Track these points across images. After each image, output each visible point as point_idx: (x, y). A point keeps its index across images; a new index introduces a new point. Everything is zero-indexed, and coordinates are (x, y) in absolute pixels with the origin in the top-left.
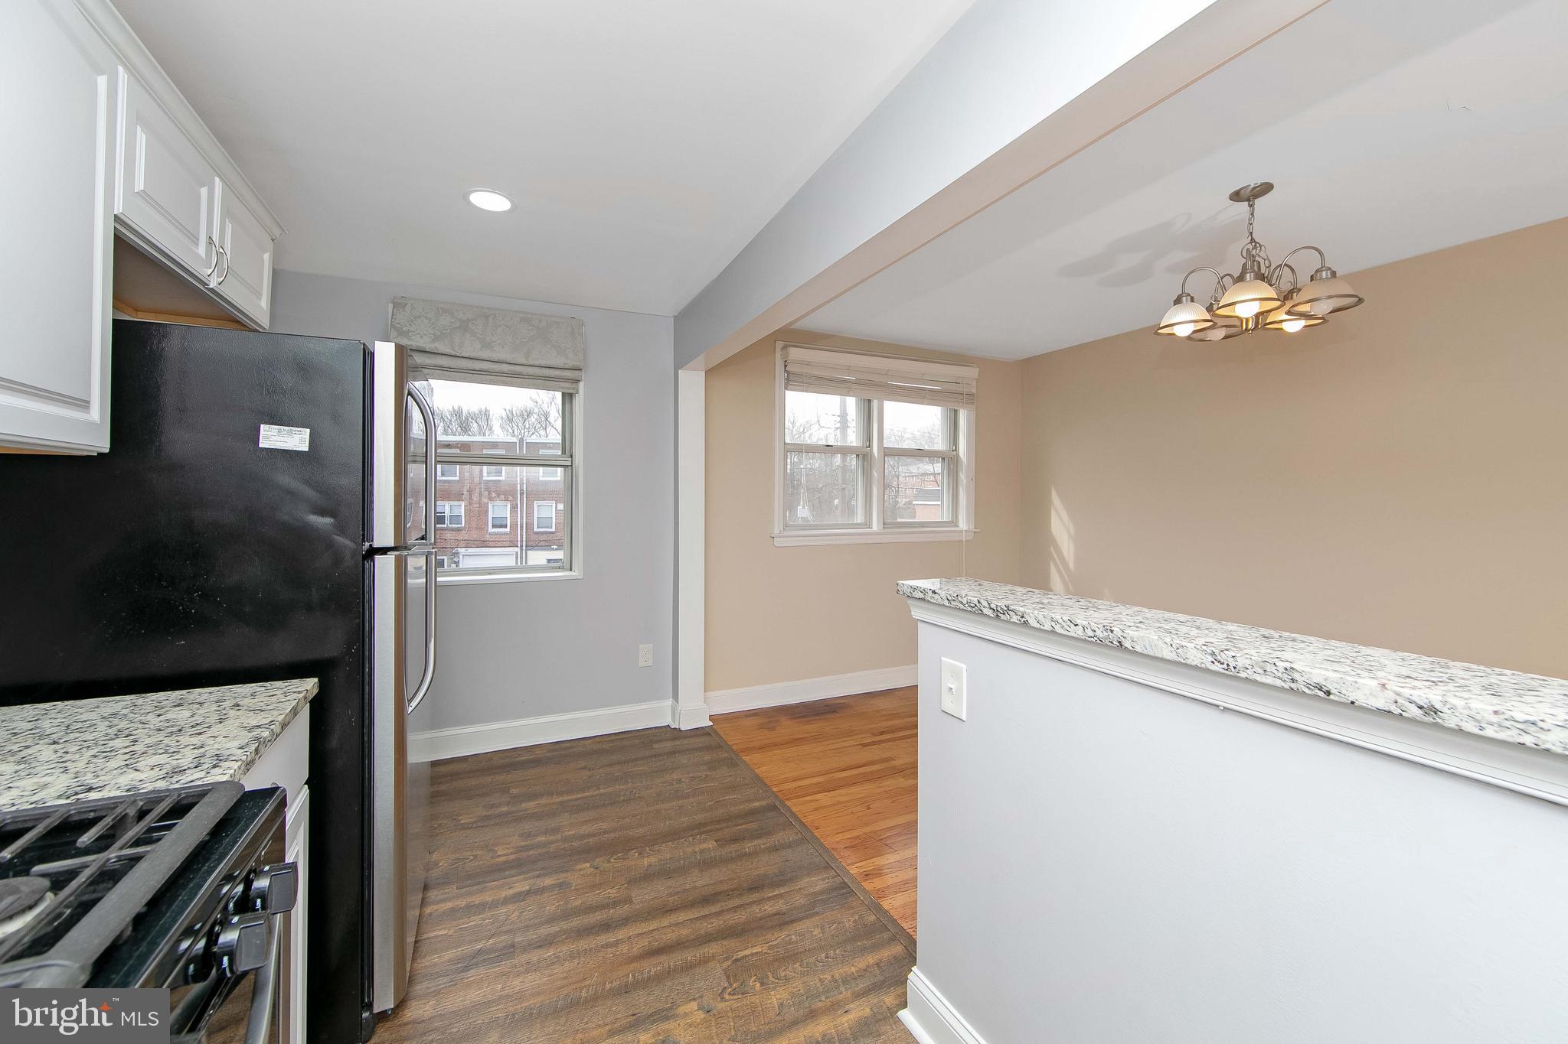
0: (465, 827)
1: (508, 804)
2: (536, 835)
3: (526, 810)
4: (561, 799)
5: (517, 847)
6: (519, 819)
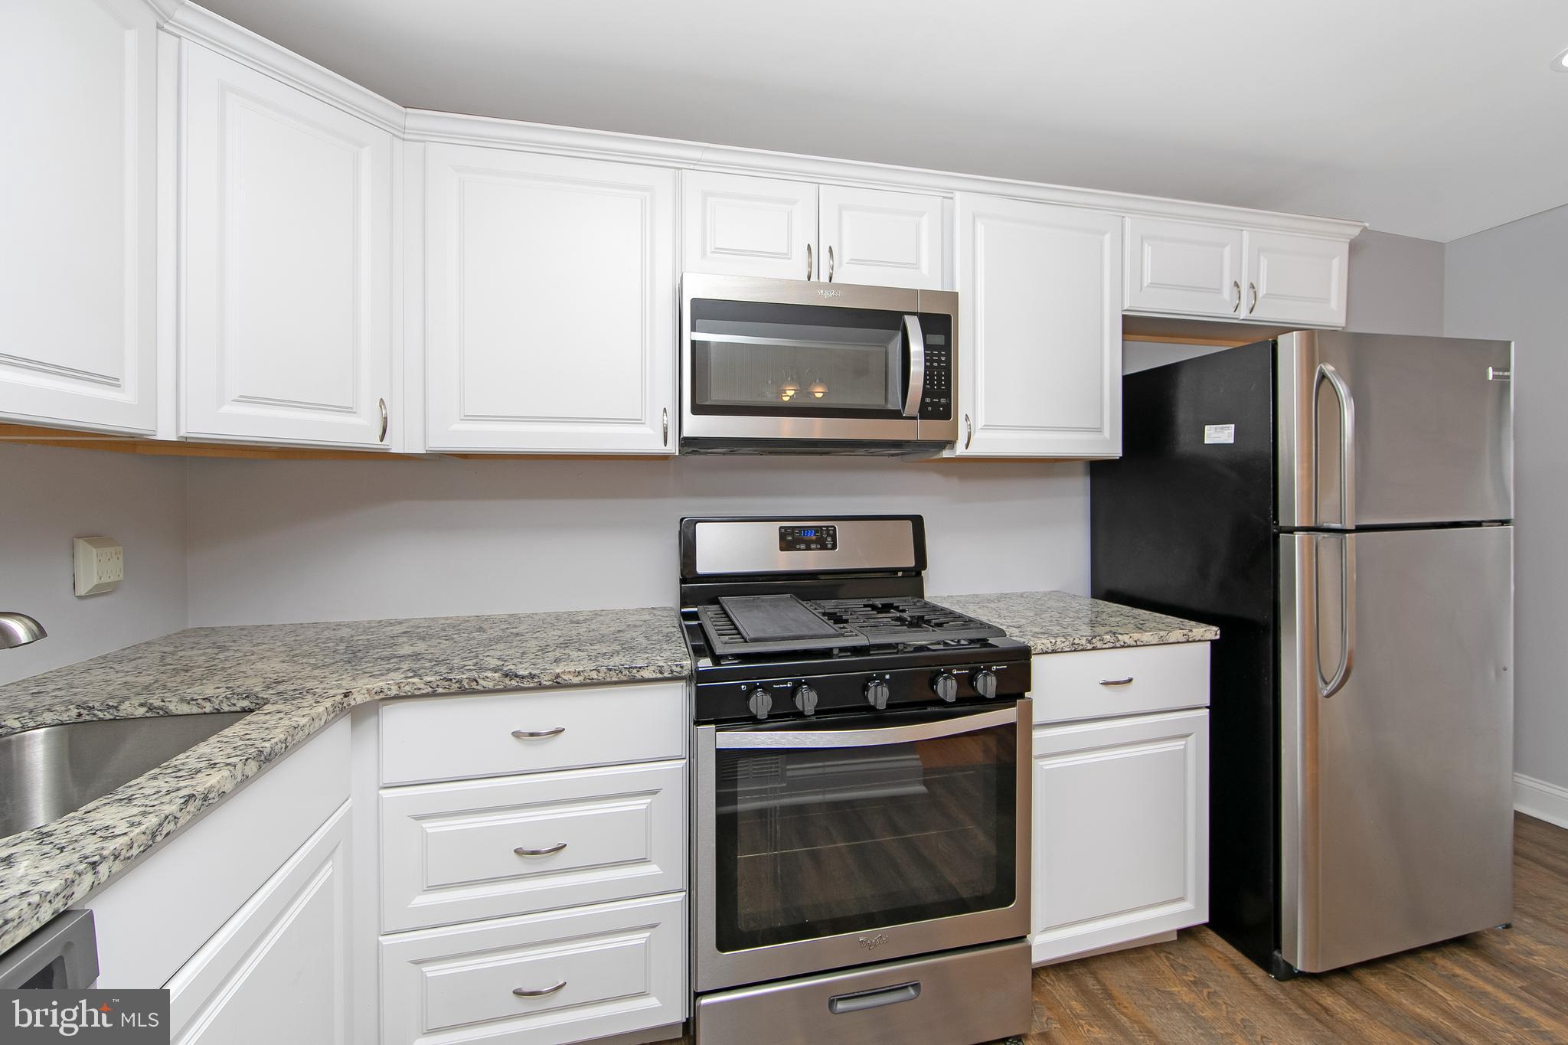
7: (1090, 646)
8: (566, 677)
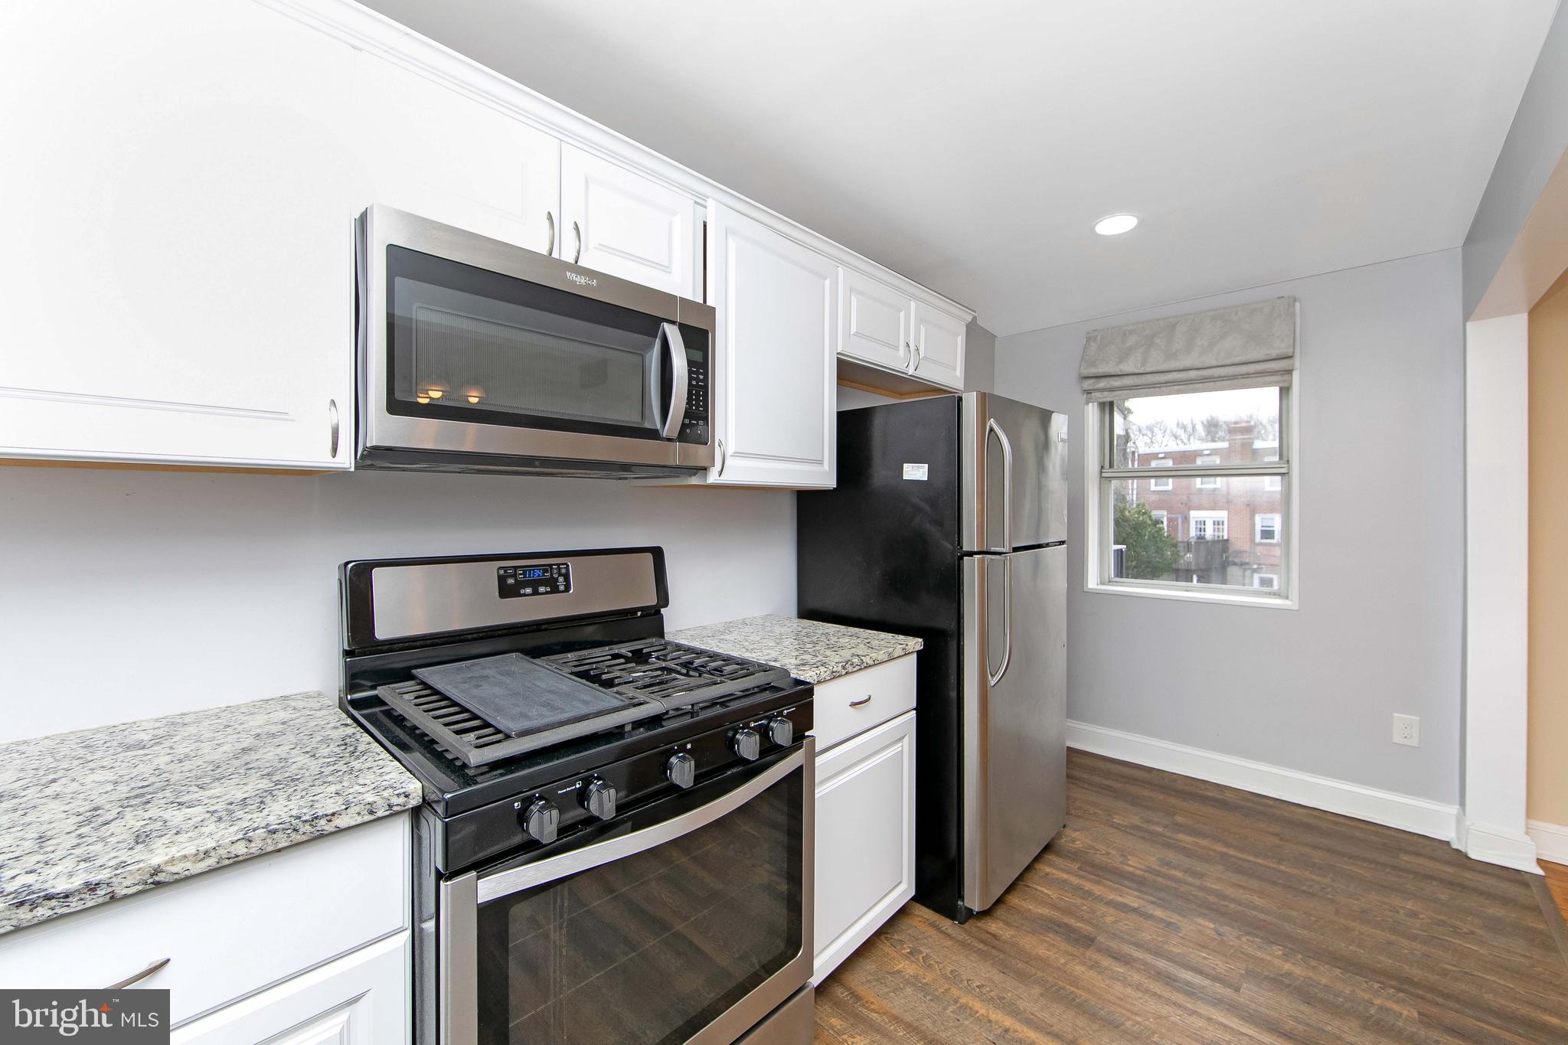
0: (1114, 826)
1: (1166, 827)
2: (1176, 868)
3: (1180, 841)
4: (1225, 850)
5: (1148, 867)
6: (1168, 846)
7: (844, 672)
8: (174, 869)
